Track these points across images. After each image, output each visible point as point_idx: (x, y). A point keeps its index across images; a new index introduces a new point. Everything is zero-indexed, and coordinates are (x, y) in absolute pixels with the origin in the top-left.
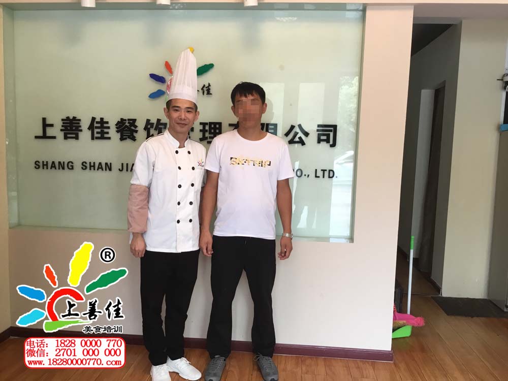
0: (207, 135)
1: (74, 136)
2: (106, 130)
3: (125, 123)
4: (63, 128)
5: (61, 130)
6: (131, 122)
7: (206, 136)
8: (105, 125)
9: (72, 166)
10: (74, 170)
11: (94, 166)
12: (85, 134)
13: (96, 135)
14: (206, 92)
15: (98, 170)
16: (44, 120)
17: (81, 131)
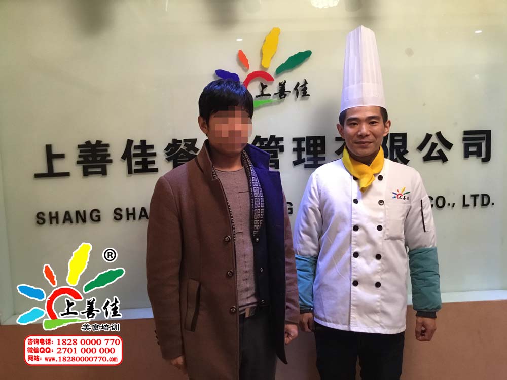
0: (304, 155)
1: (99, 170)
2: (149, 159)
3: (181, 145)
4: (81, 159)
5: (78, 162)
6: (190, 143)
7: (302, 158)
8: (149, 151)
9: (99, 216)
10: (101, 222)
11: (134, 214)
12: (117, 167)
13: (134, 167)
14: (300, 93)
15: (140, 219)
16: (49, 148)
17: (111, 161)
